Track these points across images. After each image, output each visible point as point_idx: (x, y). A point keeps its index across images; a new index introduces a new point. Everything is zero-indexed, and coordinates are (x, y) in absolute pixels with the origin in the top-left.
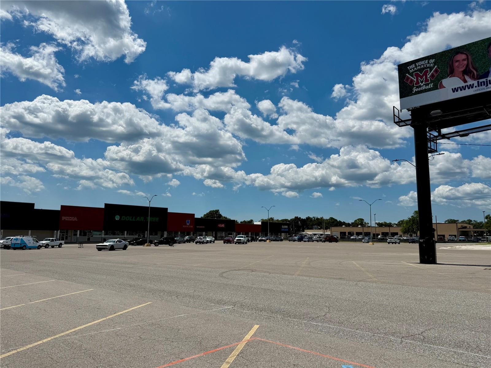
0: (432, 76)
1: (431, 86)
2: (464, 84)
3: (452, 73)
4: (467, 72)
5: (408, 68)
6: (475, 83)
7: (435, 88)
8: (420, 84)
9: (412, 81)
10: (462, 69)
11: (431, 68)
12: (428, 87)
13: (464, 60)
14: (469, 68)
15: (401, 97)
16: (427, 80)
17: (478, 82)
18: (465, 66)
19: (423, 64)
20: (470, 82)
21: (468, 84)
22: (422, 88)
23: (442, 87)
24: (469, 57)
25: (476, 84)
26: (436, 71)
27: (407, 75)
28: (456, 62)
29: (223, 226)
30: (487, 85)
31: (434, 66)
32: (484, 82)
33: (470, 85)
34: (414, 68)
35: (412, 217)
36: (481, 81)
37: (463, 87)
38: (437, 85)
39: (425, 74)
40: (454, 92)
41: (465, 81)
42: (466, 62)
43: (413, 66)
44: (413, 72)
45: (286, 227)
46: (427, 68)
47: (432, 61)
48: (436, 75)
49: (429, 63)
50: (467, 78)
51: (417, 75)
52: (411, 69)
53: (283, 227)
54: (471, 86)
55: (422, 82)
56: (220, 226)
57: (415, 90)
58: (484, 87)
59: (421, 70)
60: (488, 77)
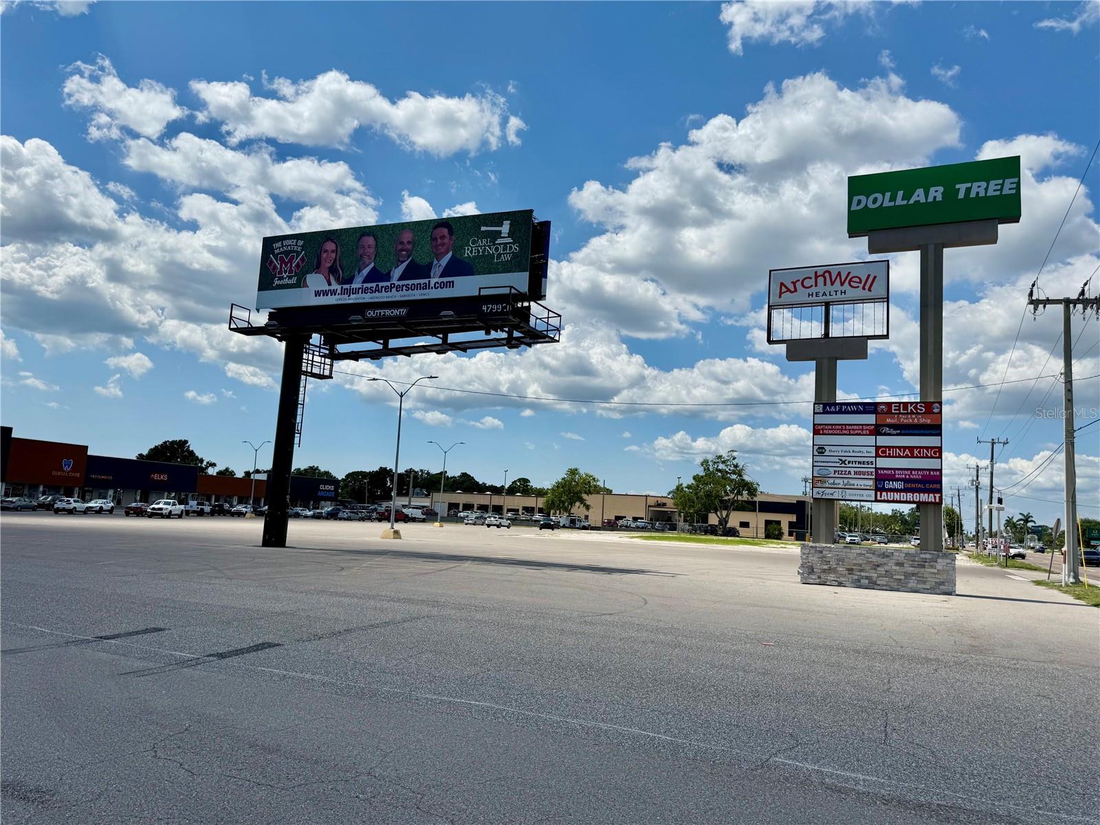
0: (298, 266)
1: (293, 281)
2: (327, 288)
3: (317, 268)
4: (332, 270)
5: (274, 245)
6: (338, 287)
7: (298, 285)
8: (284, 274)
9: (275, 267)
10: (329, 265)
11: (298, 253)
12: (291, 282)
13: (333, 251)
14: (336, 266)
15: (259, 290)
16: (291, 271)
17: (342, 287)
18: (332, 261)
19: (290, 245)
20: (335, 286)
21: (332, 288)
22: (286, 281)
23: (306, 286)
24: (339, 249)
25: (339, 291)
26: (303, 259)
27: (271, 256)
28: (325, 252)
29: (164, 477)
30: (349, 296)
31: (301, 252)
32: (347, 289)
33: (334, 290)
34: (280, 248)
35: (562, 479)
36: (345, 286)
37: (326, 290)
38: (301, 283)
39: (291, 261)
40: (316, 296)
41: (330, 284)
42: (333, 255)
43: (278, 245)
44: (279, 254)
45: (332, 488)
46: (293, 251)
47: (301, 243)
48: (301, 265)
49: (296, 245)
50: (332, 278)
51: (282, 260)
52: (276, 249)
53: (322, 487)
54: (334, 292)
55: (285, 272)
56: (156, 477)
57: (277, 282)
58: (346, 296)
59: (287, 253)
60: (352, 284)
